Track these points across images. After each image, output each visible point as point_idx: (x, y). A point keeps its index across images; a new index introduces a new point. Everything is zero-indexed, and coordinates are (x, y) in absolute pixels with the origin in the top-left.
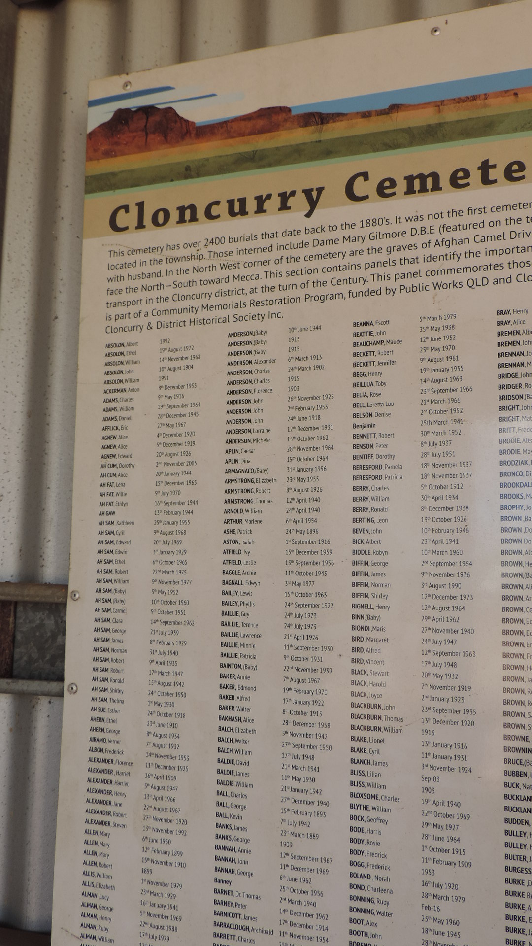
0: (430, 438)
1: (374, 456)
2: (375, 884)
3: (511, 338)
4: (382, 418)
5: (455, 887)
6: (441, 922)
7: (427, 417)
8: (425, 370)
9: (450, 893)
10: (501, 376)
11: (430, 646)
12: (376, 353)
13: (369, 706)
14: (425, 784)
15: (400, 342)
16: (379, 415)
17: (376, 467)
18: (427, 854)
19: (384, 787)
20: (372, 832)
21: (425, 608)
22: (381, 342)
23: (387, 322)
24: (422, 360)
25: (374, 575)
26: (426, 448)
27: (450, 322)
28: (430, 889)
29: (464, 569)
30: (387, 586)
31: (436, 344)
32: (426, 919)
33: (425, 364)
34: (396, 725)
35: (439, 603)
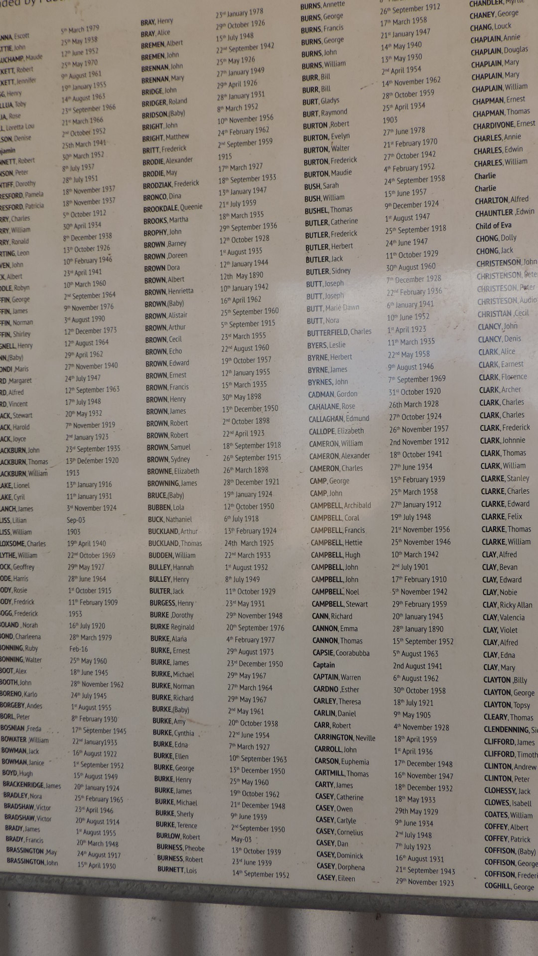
0: (73, 162)
1: (14, 184)
2: (23, 631)
3: (155, 51)
4: (22, 142)
5: (103, 626)
6: (89, 662)
7: (69, 139)
8: (67, 87)
9: (97, 632)
10: (145, 92)
11: (74, 383)
12: (15, 70)
13: (13, 450)
14: (71, 526)
15: (40, 57)
16: (19, 139)
17: (16, 195)
18: (74, 595)
19: (29, 532)
20: (19, 579)
21: (68, 343)
22: (20, 58)
23: (26, 36)
24: (63, 76)
25: (16, 312)
26: (68, 173)
27: (92, 34)
28: (78, 631)
29: (108, 300)
30: (29, 323)
31: (79, 59)
32: (74, 660)
33: (68, 81)
34: (41, 468)
35: (82, 338)
